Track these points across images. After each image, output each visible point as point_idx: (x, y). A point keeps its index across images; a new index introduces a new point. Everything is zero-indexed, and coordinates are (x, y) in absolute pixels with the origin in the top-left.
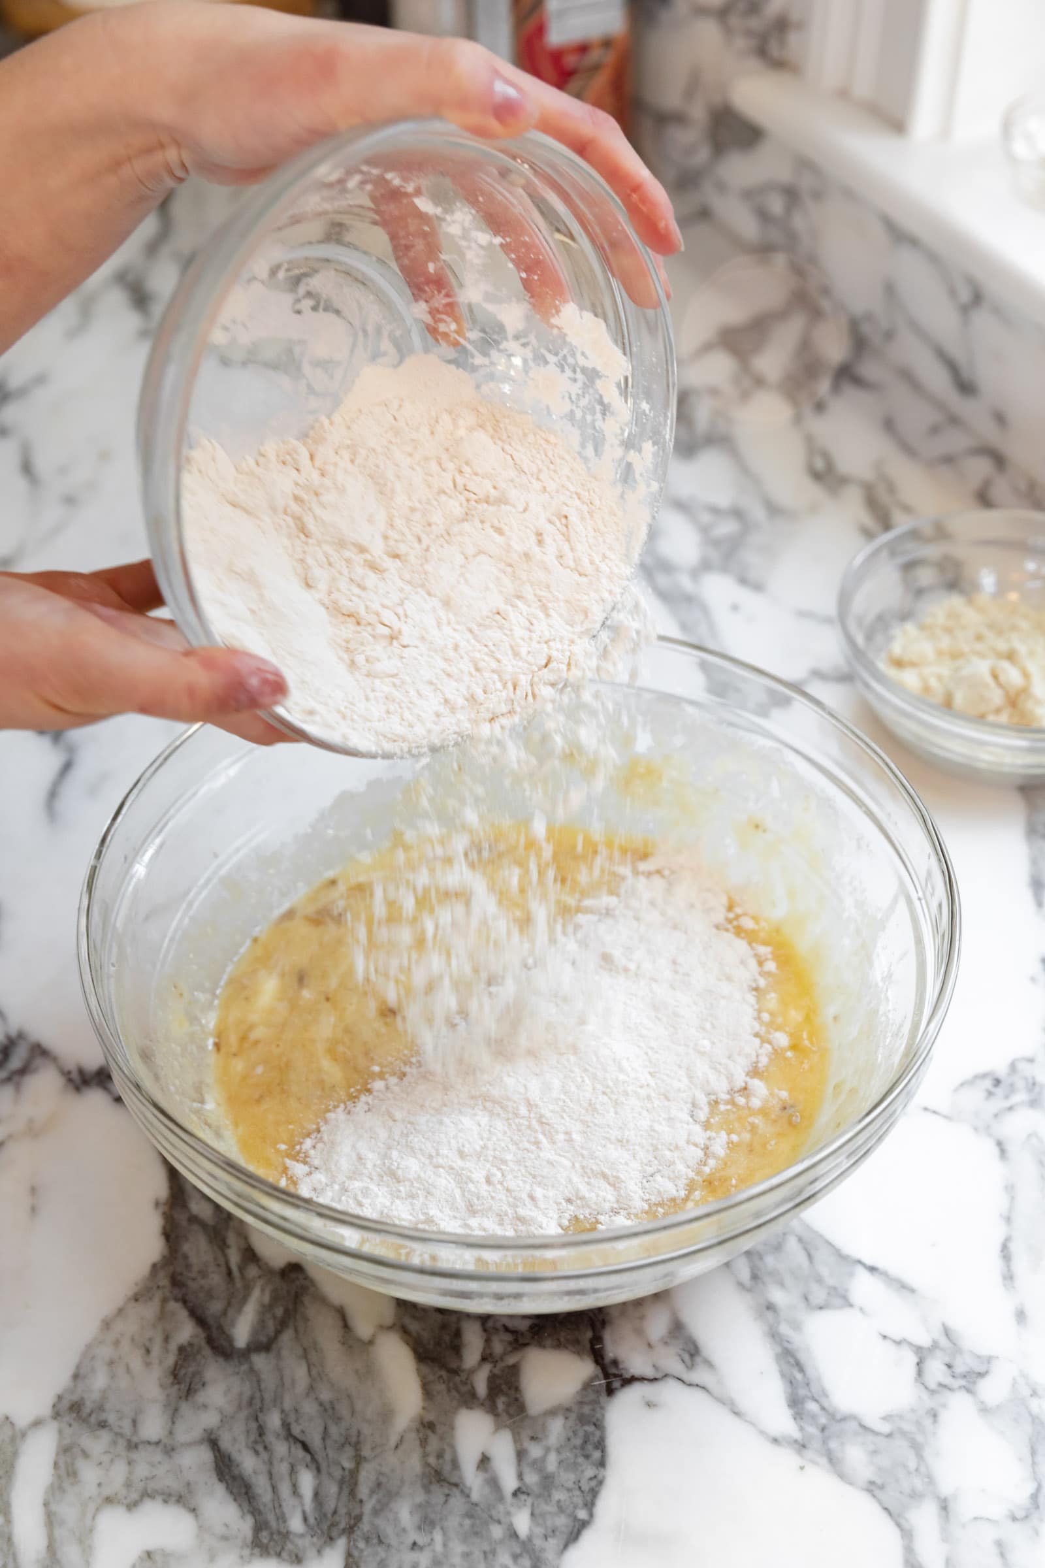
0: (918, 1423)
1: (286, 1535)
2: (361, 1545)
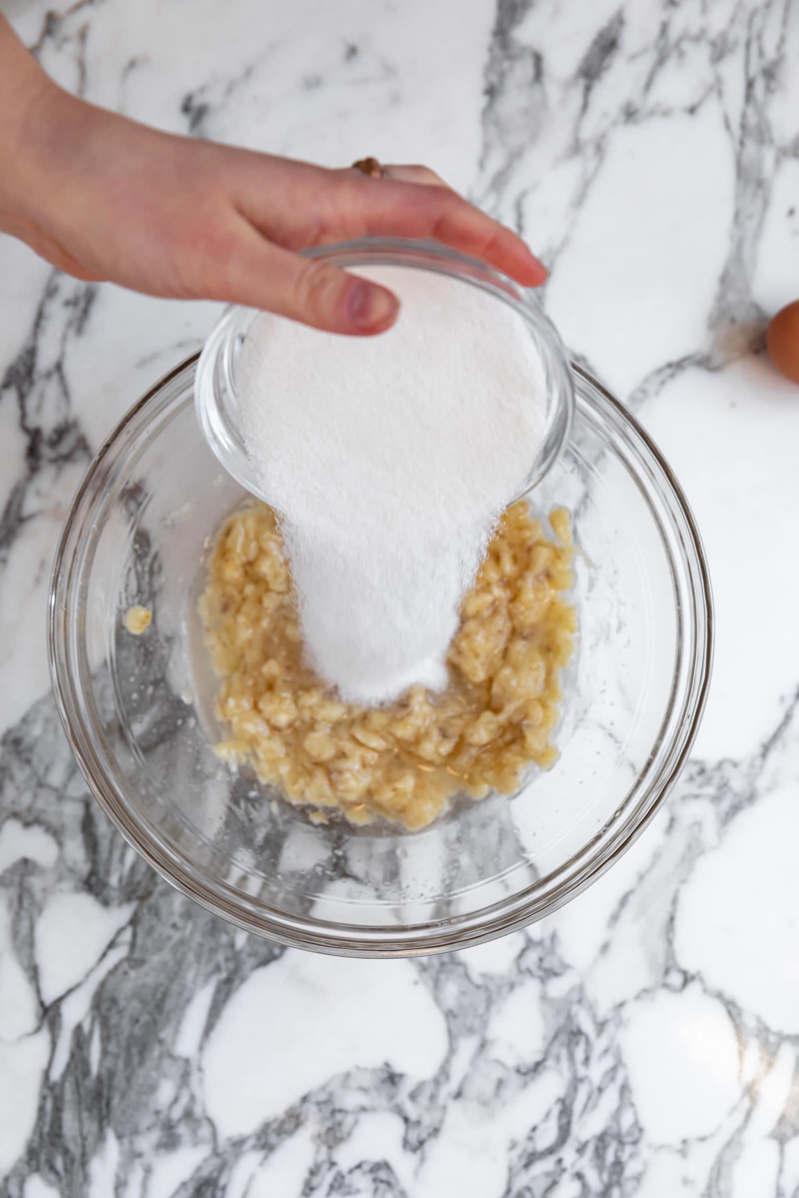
0: (500, 988)
1: (105, 885)
2: (145, 910)
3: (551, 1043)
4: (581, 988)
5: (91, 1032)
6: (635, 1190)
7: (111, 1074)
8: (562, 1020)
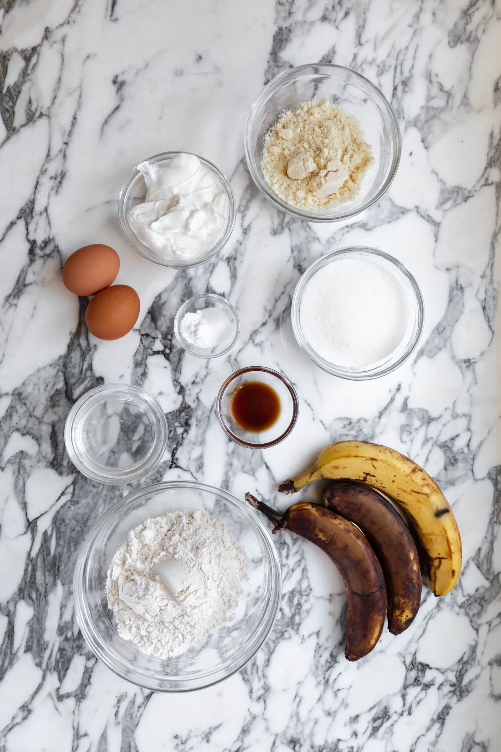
5: (51, 535)
6: (306, 616)
7: (60, 555)
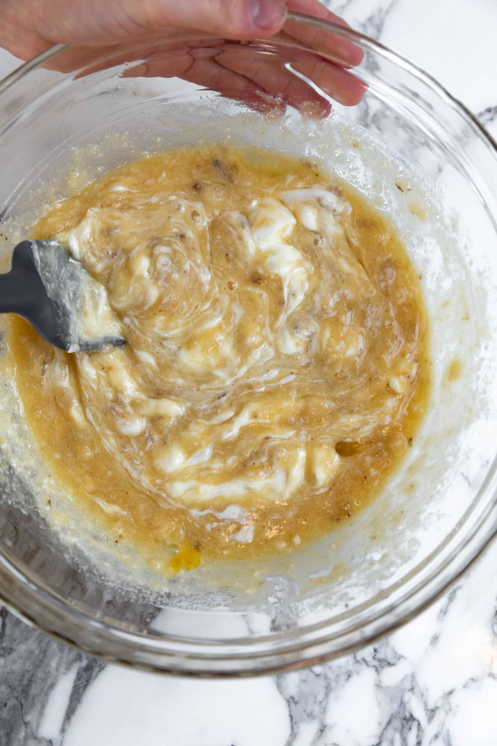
3: (385, 729)
4: (413, 677)
8: (395, 707)
